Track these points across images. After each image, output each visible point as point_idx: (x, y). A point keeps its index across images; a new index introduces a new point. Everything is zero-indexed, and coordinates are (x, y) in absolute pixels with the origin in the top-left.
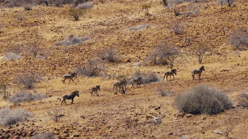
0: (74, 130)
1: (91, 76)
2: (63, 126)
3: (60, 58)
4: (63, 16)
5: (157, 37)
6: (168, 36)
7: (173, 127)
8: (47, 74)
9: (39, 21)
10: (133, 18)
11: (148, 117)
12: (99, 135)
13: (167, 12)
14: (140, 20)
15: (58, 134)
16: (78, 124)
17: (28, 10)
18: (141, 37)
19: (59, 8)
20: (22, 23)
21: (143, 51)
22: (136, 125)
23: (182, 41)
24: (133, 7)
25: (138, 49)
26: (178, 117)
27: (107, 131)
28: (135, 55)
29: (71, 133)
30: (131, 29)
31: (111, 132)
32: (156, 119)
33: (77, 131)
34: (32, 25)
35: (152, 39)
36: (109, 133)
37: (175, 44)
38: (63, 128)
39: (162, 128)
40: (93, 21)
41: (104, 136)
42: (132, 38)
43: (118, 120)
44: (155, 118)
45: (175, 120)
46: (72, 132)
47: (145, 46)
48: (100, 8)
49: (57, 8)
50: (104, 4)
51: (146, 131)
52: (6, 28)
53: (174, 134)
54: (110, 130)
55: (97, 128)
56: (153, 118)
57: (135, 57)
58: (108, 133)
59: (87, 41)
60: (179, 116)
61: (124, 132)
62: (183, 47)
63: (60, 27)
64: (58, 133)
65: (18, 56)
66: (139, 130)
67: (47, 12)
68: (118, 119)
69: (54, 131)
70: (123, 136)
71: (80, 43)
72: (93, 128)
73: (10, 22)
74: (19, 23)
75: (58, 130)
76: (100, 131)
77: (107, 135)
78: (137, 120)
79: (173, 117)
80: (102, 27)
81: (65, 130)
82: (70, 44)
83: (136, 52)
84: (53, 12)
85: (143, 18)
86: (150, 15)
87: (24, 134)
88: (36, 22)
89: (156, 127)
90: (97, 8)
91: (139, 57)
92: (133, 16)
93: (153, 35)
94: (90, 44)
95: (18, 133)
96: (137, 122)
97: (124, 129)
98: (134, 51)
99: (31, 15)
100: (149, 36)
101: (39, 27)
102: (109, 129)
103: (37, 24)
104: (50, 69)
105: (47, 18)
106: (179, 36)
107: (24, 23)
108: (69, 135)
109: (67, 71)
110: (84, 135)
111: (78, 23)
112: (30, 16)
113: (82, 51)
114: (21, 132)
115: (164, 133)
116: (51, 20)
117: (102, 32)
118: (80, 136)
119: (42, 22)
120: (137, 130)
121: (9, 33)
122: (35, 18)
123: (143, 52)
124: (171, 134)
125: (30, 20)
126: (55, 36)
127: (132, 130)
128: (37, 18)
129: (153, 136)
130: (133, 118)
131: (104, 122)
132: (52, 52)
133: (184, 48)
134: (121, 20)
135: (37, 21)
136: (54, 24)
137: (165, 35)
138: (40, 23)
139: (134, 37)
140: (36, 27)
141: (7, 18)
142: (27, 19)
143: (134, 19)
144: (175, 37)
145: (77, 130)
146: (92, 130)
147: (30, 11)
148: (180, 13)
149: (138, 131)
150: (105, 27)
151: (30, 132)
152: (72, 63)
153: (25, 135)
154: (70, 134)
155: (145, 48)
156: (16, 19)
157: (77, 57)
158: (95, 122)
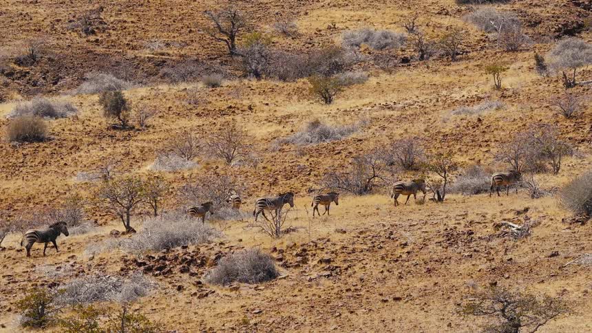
0: (318, 251)
1: (361, 193)
2: (292, 244)
3: (287, 165)
4: (295, 97)
5: (520, 124)
6: (546, 121)
7: (561, 243)
8: (257, 193)
9: (239, 106)
10: (463, 96)
11: (497, 226)
12: (380, 259)
13: (545, 83)
14: (479, 99)
15: (281, 260)
16: (328, 240)
17: (213, 86)
18: (482, 125)
19: (285, 84)
20: (199, 110)
21: (486, 149)
22: (470, 241)
23: (581, 130)
24: (463, 78)
25: (475, 146)
26: (571, 224)
27: (398, 252)
28: (468, 158)
29: (312, 256)
30: (459, 113)
31: (408, 253)
32: (518, 229)
33: (327, 253)
34: (222, 113)
35: (509, 127)
36: (404, 256)
37: (564, 136)
38: (293, 248)
39: (532, 246)
40: (368, 102)
41: (392, 262)
42: (462, 128)
43: (426, 234)
44: (516, 226)
45: (564, 231)
46: (315, 255)
47: (493, 140)
48: (384, 84)
49: (281, 84)
50: (393, 77)
51: (492, 252)
52: (161, 120)
53: (562, 255)
54: (406, 250)
55: (374, 246)
56: (510, 226)
57: (467, 161)
58: (401, 256)
59: (354, 135)
60: (575, 221)
61: (439, 254)
62: (583, 141)
63: (289, 117)
64: (281, 257)
65: (189, 163)
66: (478, 249)
67: (257, 91)
68: (427, 232)
69: (271, 254)
70: (437, 261)
71: (335, 139)
72: (365, 247)
73: (169, 108)
74: (191, 109)
75: (281, 251)
76: (383, 252)
77: (400, 259)
78: (471, 233)
79: (560, 225)
80: (388, 113)
81: (299, 251)
82: (311, 142)
83: (471, 152)
84: (273, 90)
85: (488, 95)
86: (505, 89)
87: (199, 261)
88: (231, 107)
89: (518, 243)
90: (378, 83)
91: (477, 159)
92: (464, 93)
93: (512, 120)
94: (360, 140)
95: (186, 259)
96: (472, 236)
97: (441, 248)
98: (464, 149)
99: (219, 95)
100: (501, 123)
101: (238, 118)
102: (403, 248)
103: (234, 112)
104: (263, 184)
105: (256, 100)
106: (574, 120)
107: (204, 110)
108: (308, 260)
109: (305, 188)
110: (342, 259)
111: (332, 108)
112: (217, 97)
113: (340, 153)
114: (192, 257)
115: (536, 252)
116: (267, 104)
117: (389, 119)
118: (333, 261)
119: (246, 108)
120: (472, 249)
121: (168, 127)
122: (229, 101)
123: (487, 151)
124: (555, 255)
125: (219, 104)
126: (277, 131)
127: (458, 250)
128: (235, 101)
129: (511, 259)
130: (461, 228)
131: (392, 236)
132: (268, 155)
133: (587, 144)
134: (435, 100)
135: (233, 106)
136: (276, 111)
137: (541, 120)
138: (242, 111)
139: (465, 124)
140: (231, 117)
141: (164, 100)
142: (211, 102)
143: (466, 97)
144: (564, 124)
145: (326, 251)
146: (362, 251)
147: (218, 89)
148: (577, 82)
149: (475, 251)
150: (395, 112)
151: (214, 257)
152: (316, 173)
153: (202, 264)
154: (310, 258)
155: (493, 144)
156: (183, 103)
157: (327, 163)
158: (370, 238)
